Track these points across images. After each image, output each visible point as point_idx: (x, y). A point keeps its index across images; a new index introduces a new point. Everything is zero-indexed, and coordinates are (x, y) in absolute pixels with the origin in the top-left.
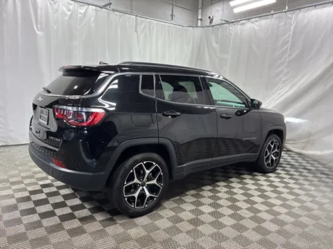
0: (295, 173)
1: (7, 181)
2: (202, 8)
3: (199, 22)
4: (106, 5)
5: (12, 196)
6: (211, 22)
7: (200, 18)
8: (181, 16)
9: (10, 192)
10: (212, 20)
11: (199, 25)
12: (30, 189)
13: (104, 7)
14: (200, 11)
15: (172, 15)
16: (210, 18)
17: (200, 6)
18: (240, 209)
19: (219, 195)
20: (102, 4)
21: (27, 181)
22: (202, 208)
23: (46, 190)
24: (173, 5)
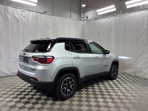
2: (83, 13)
3: (82, 18)
4: (45, 12)
6: (87, 18)
7: (82, 16)
8: (75, 16)
11: (82, 20)
13: (44, 13)
14: (82, 14)
15: (71, 16)
16: (86, 16)
17: (82, 11)
20: (42, 12)
24: (71, 11)
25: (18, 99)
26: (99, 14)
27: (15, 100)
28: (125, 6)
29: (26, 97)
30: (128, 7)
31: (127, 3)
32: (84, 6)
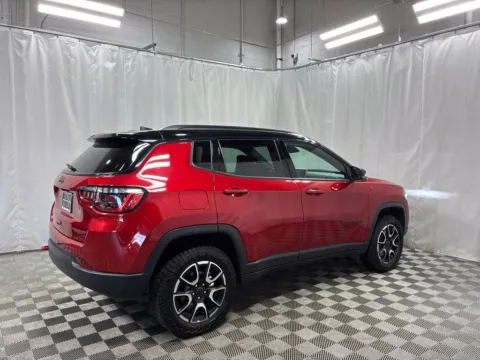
0: (431, 273)
1: (12, 305)
2: (282, 44)
3: (279, 62)
4: (149, 47)
5: (20, 329)
6: (295, 62)
7: (279, 56)
8: (253, 55)
9: (17, 322)
10: (297, 59)
11: (279, 66)
12: (47, 316)
13: (146, 49)
14: (279, 49)
15: (241, 55)
16: (293, 56)
17: (279, 41)
18: (356, 331)
19: (323, 311)
20: (143, 45)
21: (41, 305)
22: (300, 333)
23: (70, 317)
24: (241, 41)
25: (41, 325)
26: (330, 46)
27: (31, 326)
28: (413, 17)
29: (66, 317)
30: (422, 20)
31: (417, 7)
32: (282, 21)
